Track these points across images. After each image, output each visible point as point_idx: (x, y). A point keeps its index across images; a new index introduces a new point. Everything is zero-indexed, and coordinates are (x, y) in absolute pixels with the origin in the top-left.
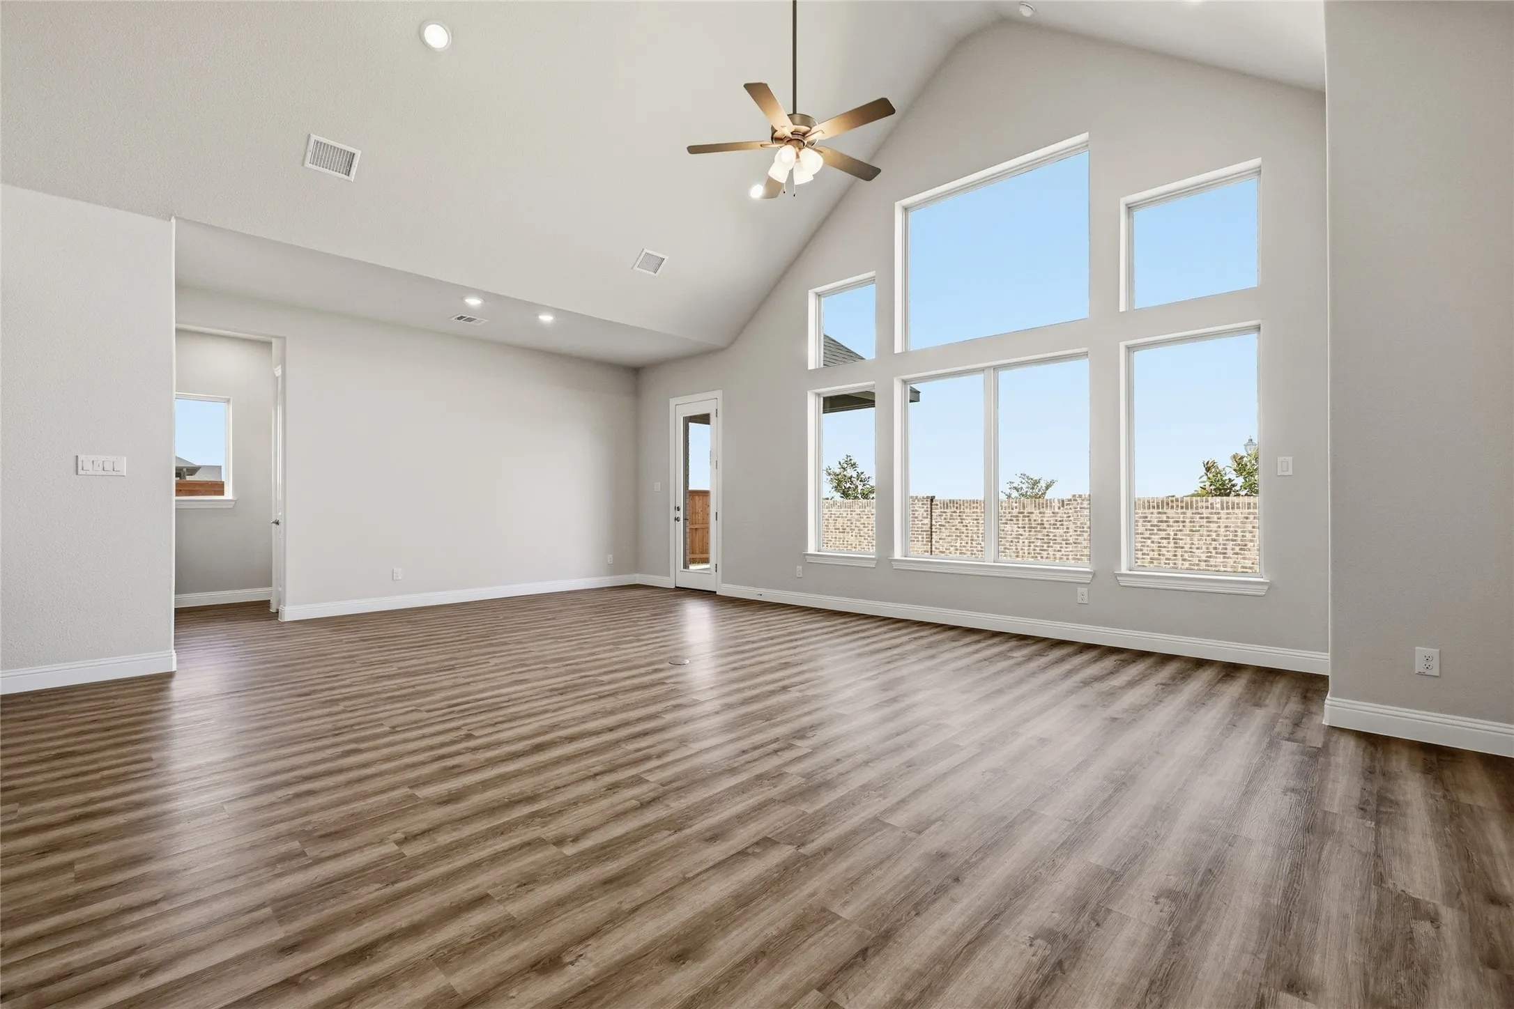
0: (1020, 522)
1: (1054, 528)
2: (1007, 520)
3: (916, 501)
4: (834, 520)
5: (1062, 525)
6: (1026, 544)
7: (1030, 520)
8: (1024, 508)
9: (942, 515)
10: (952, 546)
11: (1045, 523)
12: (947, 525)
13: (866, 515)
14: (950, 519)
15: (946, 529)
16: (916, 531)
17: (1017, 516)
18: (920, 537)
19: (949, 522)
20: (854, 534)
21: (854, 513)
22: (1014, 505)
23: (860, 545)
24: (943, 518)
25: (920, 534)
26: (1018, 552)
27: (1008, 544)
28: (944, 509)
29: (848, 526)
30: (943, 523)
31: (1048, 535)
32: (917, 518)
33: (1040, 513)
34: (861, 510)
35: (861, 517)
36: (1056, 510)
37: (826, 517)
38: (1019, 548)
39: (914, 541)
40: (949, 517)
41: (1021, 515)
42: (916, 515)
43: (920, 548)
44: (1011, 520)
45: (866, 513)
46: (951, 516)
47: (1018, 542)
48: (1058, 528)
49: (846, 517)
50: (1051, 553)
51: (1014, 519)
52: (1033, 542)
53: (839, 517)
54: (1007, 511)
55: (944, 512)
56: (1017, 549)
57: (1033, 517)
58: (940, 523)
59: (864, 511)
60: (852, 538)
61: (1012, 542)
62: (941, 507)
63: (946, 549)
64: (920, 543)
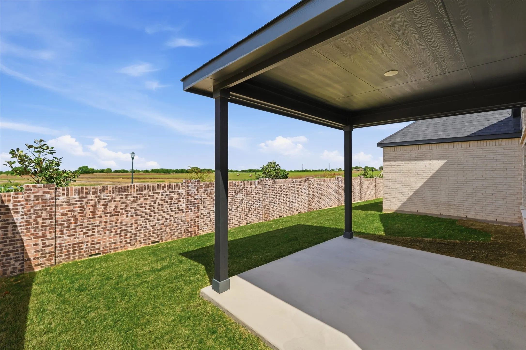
0: (243, 193)
1: (256, 194)
2: (238, 192)
3: (190, 184)
4: (103, 205)
5: (258, 192)
6: (246, 203)
7: (247, 191)
8: (245, 186)
9: (205, 192)
10: (211, 211)
11: (252, 192)
12: (208, 198)
13: (143, 197)
14: (210, 194)
15: (207, 200)
16: (191, 204)
17: (242, 190)
18: (193, 208)
19: (209, 196)
20: (129, 215)
21: (129, 196)
22: (241, 184)
23: (136, 223)
24: (205, 194)
25: (193, 206)
26: (242, 208)
27: (238, 205)
28: (206, 188)
29: (122, 209)
30: (206, 197)
31: (253, 198)
32: (190, 195)
33: (251, 187)
34: (138, 193)
35: (137, 200)
36: (256, 186)
37: (92, 203)
38: (243, 206)
39: (189, 211)
40: (209, 193)
41: (244, 189)
42: (190, 193)
43: (193, 216)
44: (240, 192)
45: (143, 195)
46: (210, 192)
47: (243, 203)
48: (257, 194)
49: (120, 201)
50: (255, 206)
51: (241, 191)
52: (248, 202)
53: (110, 201)
54: (238, 187)
55: (207, 190)
56: (242, 207)
57: (248, 189)
58: (204, 197)
59: (142, 194)
60: (127, 218)
61: (240, 203)
62: (204, 187)
63: (208, 213)
64: (193, 212)
